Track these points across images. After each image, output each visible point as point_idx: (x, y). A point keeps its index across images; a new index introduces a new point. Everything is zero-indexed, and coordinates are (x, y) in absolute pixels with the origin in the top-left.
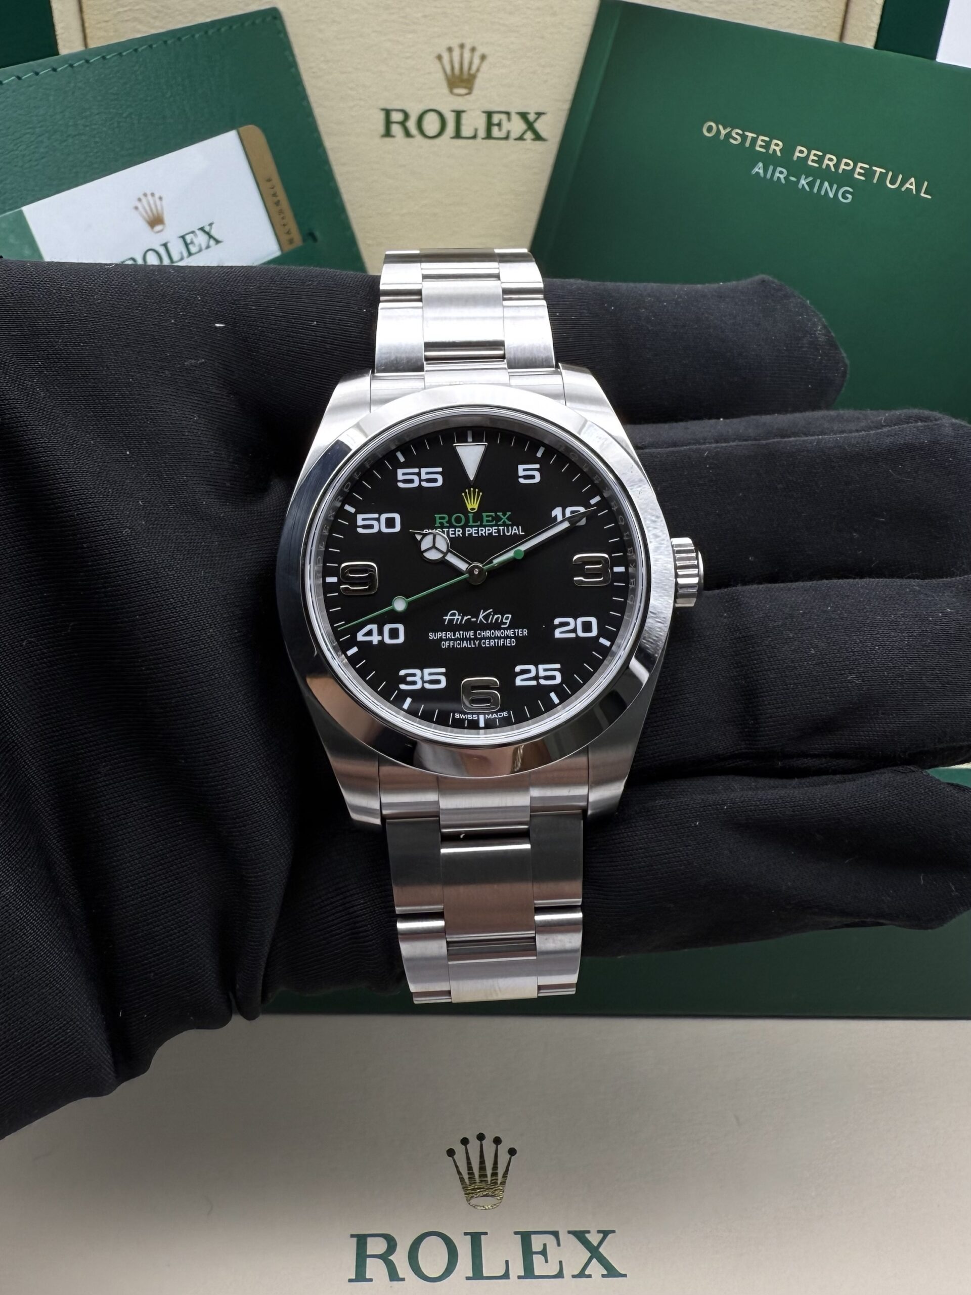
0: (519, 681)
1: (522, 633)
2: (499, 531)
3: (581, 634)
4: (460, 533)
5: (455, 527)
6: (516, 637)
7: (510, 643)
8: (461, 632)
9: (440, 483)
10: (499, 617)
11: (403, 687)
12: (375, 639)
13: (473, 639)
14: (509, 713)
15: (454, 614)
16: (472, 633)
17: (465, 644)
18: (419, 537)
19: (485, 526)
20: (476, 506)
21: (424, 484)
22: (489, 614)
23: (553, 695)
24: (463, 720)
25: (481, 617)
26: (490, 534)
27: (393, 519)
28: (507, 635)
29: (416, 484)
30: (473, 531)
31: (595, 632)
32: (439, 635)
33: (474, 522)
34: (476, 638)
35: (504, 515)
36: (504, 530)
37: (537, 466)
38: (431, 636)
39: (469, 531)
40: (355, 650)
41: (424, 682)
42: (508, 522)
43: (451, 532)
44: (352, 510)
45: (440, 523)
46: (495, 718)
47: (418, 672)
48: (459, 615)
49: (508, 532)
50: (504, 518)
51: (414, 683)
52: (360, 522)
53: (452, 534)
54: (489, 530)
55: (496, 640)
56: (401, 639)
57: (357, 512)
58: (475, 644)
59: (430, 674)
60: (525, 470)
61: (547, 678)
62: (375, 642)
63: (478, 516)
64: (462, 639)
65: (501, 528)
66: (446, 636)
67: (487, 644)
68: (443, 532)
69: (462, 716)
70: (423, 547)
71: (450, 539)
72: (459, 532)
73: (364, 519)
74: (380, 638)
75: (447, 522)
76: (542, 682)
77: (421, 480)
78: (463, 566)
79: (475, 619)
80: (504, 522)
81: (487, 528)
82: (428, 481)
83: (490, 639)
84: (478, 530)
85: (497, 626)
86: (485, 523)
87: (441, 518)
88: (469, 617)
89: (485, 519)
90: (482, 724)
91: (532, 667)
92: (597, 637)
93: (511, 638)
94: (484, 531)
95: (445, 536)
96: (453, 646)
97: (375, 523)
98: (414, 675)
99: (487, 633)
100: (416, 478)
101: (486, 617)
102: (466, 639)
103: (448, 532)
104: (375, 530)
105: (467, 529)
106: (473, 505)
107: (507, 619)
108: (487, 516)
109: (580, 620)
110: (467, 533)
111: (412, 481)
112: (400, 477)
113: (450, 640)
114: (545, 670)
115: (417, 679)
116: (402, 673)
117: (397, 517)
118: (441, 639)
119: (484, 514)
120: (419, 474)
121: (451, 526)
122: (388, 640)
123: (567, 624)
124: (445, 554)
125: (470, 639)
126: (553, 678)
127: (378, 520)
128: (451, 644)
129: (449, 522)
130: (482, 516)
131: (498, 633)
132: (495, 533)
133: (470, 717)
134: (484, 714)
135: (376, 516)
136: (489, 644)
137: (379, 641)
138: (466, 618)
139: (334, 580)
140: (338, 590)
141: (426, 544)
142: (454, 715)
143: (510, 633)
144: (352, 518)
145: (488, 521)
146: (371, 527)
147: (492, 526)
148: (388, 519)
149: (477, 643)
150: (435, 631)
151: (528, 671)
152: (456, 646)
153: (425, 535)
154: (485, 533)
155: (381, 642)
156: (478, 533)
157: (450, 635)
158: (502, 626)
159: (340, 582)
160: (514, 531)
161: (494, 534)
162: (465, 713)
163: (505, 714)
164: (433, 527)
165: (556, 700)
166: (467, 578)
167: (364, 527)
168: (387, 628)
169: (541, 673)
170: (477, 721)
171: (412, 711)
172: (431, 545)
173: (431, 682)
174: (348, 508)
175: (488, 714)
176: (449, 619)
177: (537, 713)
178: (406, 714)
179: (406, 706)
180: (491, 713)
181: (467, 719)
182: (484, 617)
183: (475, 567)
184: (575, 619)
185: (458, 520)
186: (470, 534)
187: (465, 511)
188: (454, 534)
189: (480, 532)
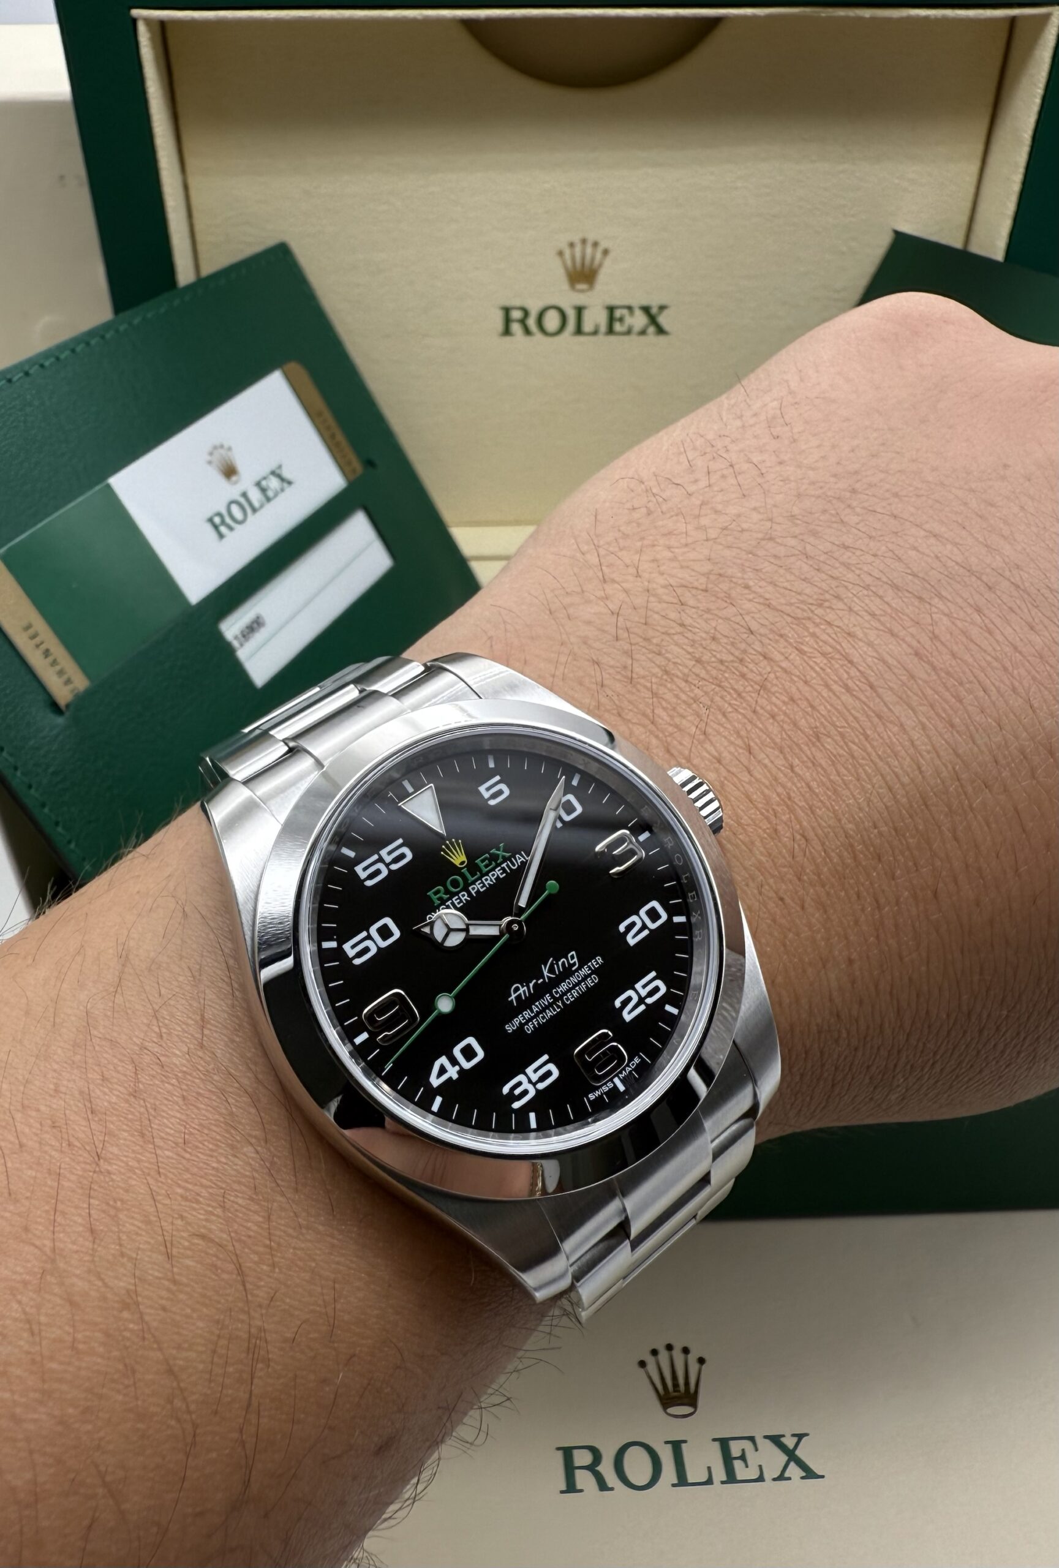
0: (627, 1017)
1: (598, 963)
3: (653, 926)
4: (466, 897)
5: (457, 894)
6: (593, 972)
7: (593, 982)
8: (537, 1003)
9: (410, 855)
10: (564, 962)
11: (516, 1105)
12: (453, 1072)
13: (554, 1003)
14: (640, 1057)
15: (517, 989)
16: (548, 997)
17: (549, 1014)
18: (427, 930)
19: (487, 874)
20: (463, 858)
21: (394, 867)
22: (552, 965)
23: (668, 1008)
24: (601, 1097)
25: (546, 973)
26: (498, 878)
27: (385, 926)
28: (585, 975)
29: (385, 873)
30: (478, 886)
31: (664, 916)
32: (516, 1021)
34: (556, 1000)
36: (508, 865)
37: (498, 778)
38: (509, 1028)
39: (473, 889)
40: (438, 1100)
41: (534, 1084)
42: (507, 855)
43: (456, 902)
44: (333, 944)
46: (630, 1072)
47: (521, 1078)
48: (523, 987)
49: (514, 865)
51: (525, 1092)
52: (351, 953)
53: (459, 903)
54: (493, 875)
55: (577, 988)
56: (481, 1054)
57: (340, 944)
58: (558, 1007)
59: (536, 1071)
60: (488, 789)
61: (651, 994)
62: (455, 1076)
63: (472, 867)
64: (543, 1010)
65: (504, 865)
66: (524, 1018)
67: (571, 998)
68: (448, 907)
69: (597, 1093)
70: (440, 938)
71: (459, 910)
72: (464, 896)
73: (353, 947)
74: (457, 1068)
75: (446, 893)
76: (649, 1001)
77: (387, 865)
78: (493, 931)
79: (541, 980)
80: (503, 857)
81: (490, 874)
82: (396, 860)
83: (571, 990)
84: (482, 882)
85: (568, 972)
86: (485, 870)
87: (436, 893)
88: (535, 981)
89: (482, 865)
90: (622, 1088)
91: (630, 993)
92: (670, 919)
93: (589, 975)
94: (489, 880)
95: (454, 910)
96: (539, 1023)
97: (368, 943)
98: (519, 1084)
99: (564, 987)
100: (380, 866)
101: (552, 970)
102: (547, 1007)
103: (453, 904)
104: (374, 951)
105: (470, 888)
106: (459, 859)
107: (573, 958)
108: (483, 861)
109: (643, 912)
110: (473, 892)
111: (378, 872)
112: (363, 875)
113: (530, 1020)
114: (644, 987)
115: (526, 1085)
116: (506, 1090)
117: (387, 921)
118: (522, 1025)
119: (478, 861)
120: (381, 860)
121: (453, 895)
122: (467, 1065)
123: (633, 924)
124: (467, 930)
125: (550, 1005)
126: (657, 989)
127: (369, 937)
128: (535, 1023)
129: (447, 892)
131: (574, 980)
132: (502, 874)
133: (605, 1089)
134: (617, 1075)
135: (364, 934)
136: (573, 997)
137: (459, 1072)
138: (531, 985)
139: (364, 1036)
140: (377, 1046)
141: (439, 933)
142: (588, 1099)
143: (585, 971)
144: (339, 953)
145: (486, 866)
146: (366, 950)
147: (493, 869)
148: (379, 931)
149: (560, 1004)
150: (510, 1020)
151: (629, 999)
152: (542, 1021)
153: (432, 923)
154: (491, 880)
155: (462, 1072)
156: (484, 885)
157: (527, 1014)
158: (574, 969)
159: (373, 1036)
160: (519, 861)
161: (501, 877)
162: (597, 1088)
163: (637, 1060)
164: (434, 909)
165: (674, 1011)
166: (508, 940)
167: (359, 955)
168: (457, 1051)
169: (643, 993)
170: (615, 1086)
171: (544, 1127)
172: (445, 931)
173: (542, 1079)
174: (326, 945)
175: (621, 1072)
176: (516, 998)
177: (665, 1038)
178: (540, 1134)
179: (533, 1124)
180: (624, 1069)
181: (605, 1093)
182: (549, 972)
183: (510, 923)
184: (637, 914)
185: (455, 884)
186: (478, 892)
187: (456, 870)
188: (461, 901)
189: (486, 883)
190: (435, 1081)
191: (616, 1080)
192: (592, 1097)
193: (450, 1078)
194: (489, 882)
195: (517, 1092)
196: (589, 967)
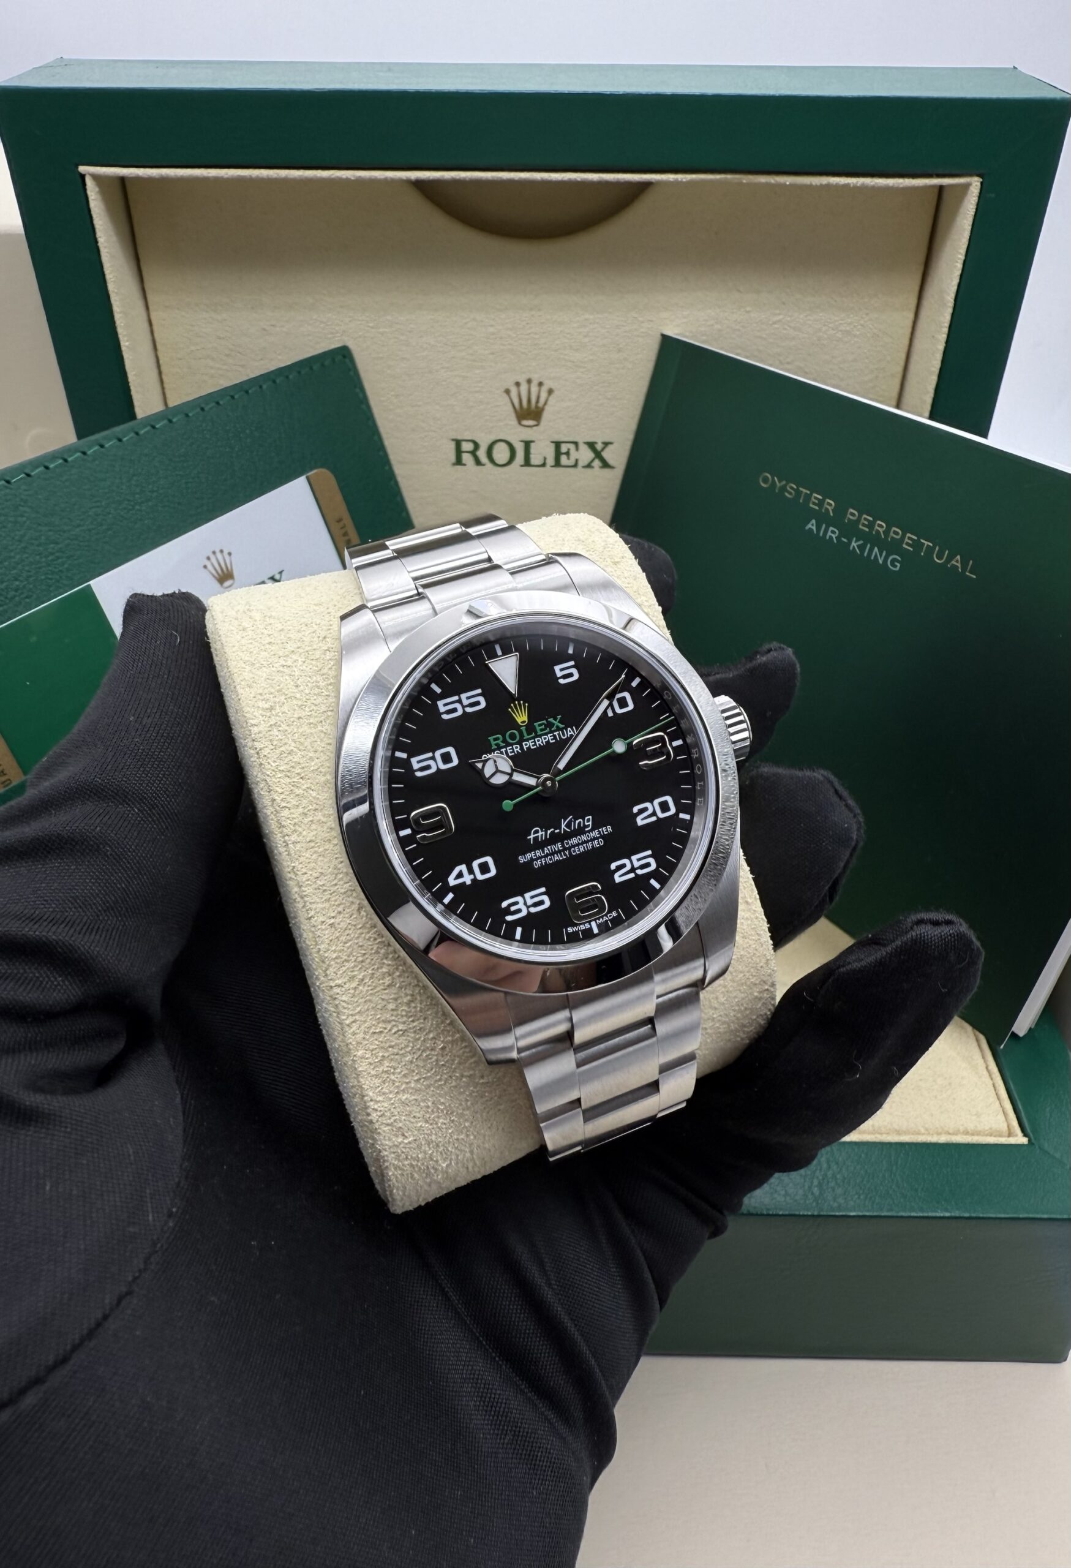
0: (618, 878)
1: (607, 831)
2: (554, 736)
3: (661, 815)
4: (518, 749)
5: (512, 745)
6: (601, 837)
7: (599, 844)
8: (549, 847)
9: (483, 704)
10: (580, 822)
11: (509, 918)
12: (467, 879)
13: (562, 850)
14: (618, 912)
15: (536, 832)
16: (559, 845)
17: (556, 858)
18: (480, 765)
19: (540, 736)
20: (525, 718)
21: (469, 710)
22: (570, 822)
23: (653, 882)
24: (577, 933)
25: (563, 826)
26: (548, 742)
27: (449, 754)
28: (594, 837)
29: (460, 712)
30: (530, 743)
31: (673, 810)
32: (528, 856)
33: (528, 735)
34: (565, 849)
35: (555, 719)
36: (559, 734)
37: (572, 663)
38: (522, 859)
39: (526, 745)
40: (450, 896)
41: (528, 907)
42: (561, 726)
43: (509, 751)
44: (404, 756)
45: (496, 745)
46: (606, 921)
47: (519, 899)
48: (542, 831)
49: (564, 735)
50: (556, 723)
51: (519, 911)
52: (416, 766)
53: (511, 752)
54: (545, 739)
55: (585, 845)
56: (493, 872)
57: (410, 756)
58: (565, 855)
59: (532, 897)
60: (561, 670)
61: (642, 867)
62: (468, 882)
63: (530, 728)
64: (552, 854)
65: (556, 733)
66: (536, 855)
67: (576, 851)
68: (502, 753)
69: (576, 929)
70: (487, 775)
71: (510, 757)
72: (517, 749)
73: (419, 762)
74: (472, 877)
75: (503, 742)
76: (639, 872)
77: (464, 707)
78: (531, 781)
79: (558, 831)
80: (557, 727)
81: (543, 737)
82: (472, 705)
83: (579, 845)
84: (535, 742)
85: (581, 831)
86: (539, 733)
87: (495, 739)
88: (552, 830)
89: (538, 729)
90: (596, 931)
91: (626, 861)
92: (677, 814)
93: (597, 838)
94: (541, 741)
95: (505, 756)
96: (546, 863)
97: (431, 762)
98: (516, 903)
99: (574, 841)
100: (458, 706)
101: (568, 825)
102: (556, 852)
103: (506, 751)
104: (433, 770)
105: (524, 744)
106: (522, 718)
107: (588, 820)
108: (540, 725)
109: (656, 802)
110: (525, 747)
111: (455, 710)
112: (442, 709)
113: (540, 858)
114: (639, 860)
115: (521, 906)
116: (504, 904)
117: (452, 750)
118: (532, 860)
119: (536, 724)
120: (460, 701)
121: (508, 744)
122: (480, 877)
123: (646, 809)
124: (511, 775)
125: (559, 852)
126: (648, 865)
127: (433, 758)
128: (543, 862)
129: (504, 741)
130: (534, 726)
131: (584, 838)
132: (552, 739)
133: (582, 927)
134: (595, 920)
135: (430, 755)
136: (579, 850)
137: (472, 880)
138: (549, 832)
139: (408, 831)
140: (416, 842)
141: (488, 771)
142: (567, 931)
143: (595, 834)
144: (407, 764)
145: (542, 730)
146: (428, 767)
147: (546, 734)
148: (443, 755)
149: (567, 853)
150: (524, 853)
151: (624, 866)
152: (548, 861)
153: (486, 761)
154: (542, 742)
155: (474, 880)
156: (535, 744)
157: (539, 853)
158: (586, 829)
159: (415, 833)
160: (569, 734)
161: (551, 741)
162: (576, 925)
163: (614, 914)
164: (490, 751)
165: (657, 886)
166: (540, 791)
167: (422, 769)
168: (475, 864)
169: (637, 864)
170: (591, 929)
171: (525, 940)
172: (494, 770)
173: (536, 905)
174: (398, 754)
175: (599, 919)
176: (534, 838)
177: (643, 904)
178: (521, 944)
179: (518, 936)
180: (602, 917)
181: (581, 930)
182: (566, 826)
183: (546, 779)
184: (652, 802)
185: (513, 737)
186: (529, 748)
187: (517, 726)
188: (513, 751)
189: (537, 743)
190: (452, 881)
191: (593, 924)
192: (570, 930)
193: (465, 882)
194: (540, 743)
195: (513, 908)
196: (599, 831)
